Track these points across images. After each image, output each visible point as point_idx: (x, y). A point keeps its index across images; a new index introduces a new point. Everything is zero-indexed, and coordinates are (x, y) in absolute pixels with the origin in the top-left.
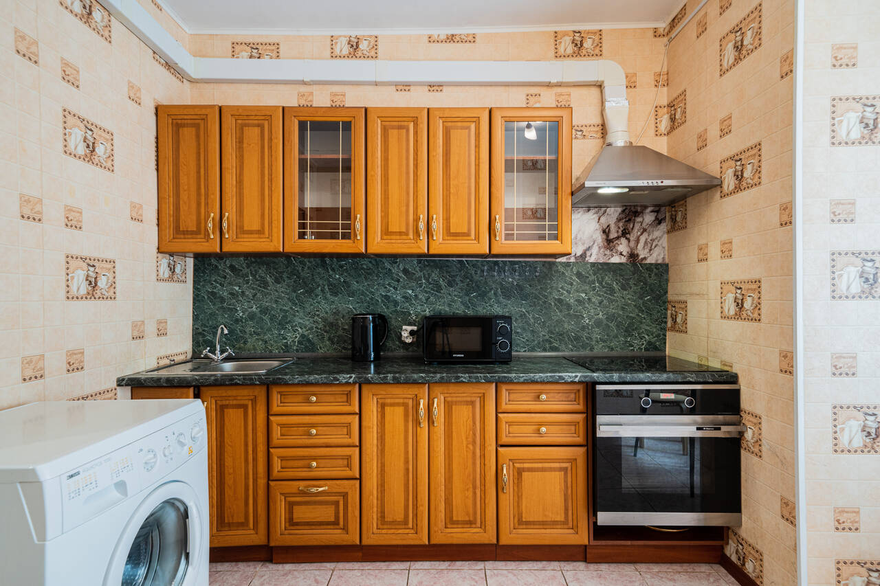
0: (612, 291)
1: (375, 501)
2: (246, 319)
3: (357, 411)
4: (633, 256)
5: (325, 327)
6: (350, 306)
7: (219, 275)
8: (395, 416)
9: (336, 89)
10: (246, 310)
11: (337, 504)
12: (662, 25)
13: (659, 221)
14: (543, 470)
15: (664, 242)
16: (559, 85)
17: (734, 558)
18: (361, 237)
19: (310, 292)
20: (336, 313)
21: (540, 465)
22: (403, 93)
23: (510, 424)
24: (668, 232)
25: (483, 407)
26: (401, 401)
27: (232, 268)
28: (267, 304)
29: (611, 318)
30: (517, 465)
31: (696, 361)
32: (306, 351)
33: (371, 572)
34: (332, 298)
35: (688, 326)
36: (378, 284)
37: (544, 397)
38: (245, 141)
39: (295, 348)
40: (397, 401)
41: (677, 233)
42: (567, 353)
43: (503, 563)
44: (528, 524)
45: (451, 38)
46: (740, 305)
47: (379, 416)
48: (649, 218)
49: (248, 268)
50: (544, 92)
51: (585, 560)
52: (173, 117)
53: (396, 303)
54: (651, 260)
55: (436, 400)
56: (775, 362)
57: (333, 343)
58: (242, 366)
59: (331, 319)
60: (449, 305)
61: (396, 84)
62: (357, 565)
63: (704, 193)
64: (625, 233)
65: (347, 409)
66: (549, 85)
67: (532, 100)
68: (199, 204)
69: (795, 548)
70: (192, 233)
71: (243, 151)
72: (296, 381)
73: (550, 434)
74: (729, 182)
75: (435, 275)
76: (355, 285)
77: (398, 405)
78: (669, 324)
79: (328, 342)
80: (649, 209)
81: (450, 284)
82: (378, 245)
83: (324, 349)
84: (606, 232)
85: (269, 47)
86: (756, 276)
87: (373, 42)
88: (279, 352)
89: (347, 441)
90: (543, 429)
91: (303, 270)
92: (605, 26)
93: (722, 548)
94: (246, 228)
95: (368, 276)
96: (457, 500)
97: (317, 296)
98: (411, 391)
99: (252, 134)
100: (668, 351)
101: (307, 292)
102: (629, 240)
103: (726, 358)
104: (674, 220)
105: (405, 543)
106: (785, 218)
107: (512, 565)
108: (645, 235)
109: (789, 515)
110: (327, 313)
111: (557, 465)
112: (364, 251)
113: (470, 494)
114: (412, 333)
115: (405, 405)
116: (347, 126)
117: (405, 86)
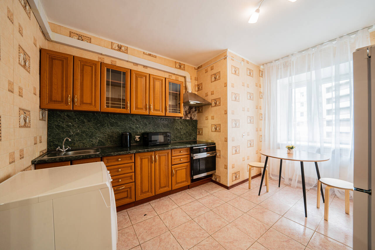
0: (187, 126)
1: (140, 187)
2: (74, 135)
3: (134, 161)
4: (191, 118)
5: (108, 137)
6: (118, 130)
7: (61, 118)
8: (146, 162)
9: (113, 59)
10: (75, 132)
11: (128, 191)
12: (196, 67)
13: (196, 110)
14: (181, 169)
15: (197, 115)
16: (176, 75)
17: (214, 180)
18: (129, 108)
19: (102, 125)
20: (113, 132)
21: (180, 168)
22: (135, 66)
23: (174, 159)
24: (197, 113)
25: (168, 156)
26: (147, 157)
27: (68, 116)
28: (84, 130)
29: (187, 132)
30: (176, 169)
31: (205, 141)
32: (101, 146)
33: (140, 208)
34: (111, 127)
35: (203, 134)
36: (127, 123)
37: (182, 151)
38: (84, 70)
39: (96, 145)
40: (146, 157)
41: (200, 113)
42: (178, 141)
43: (172, 195)
44: (178, 183)
45: (150, 55)
46: (216, 129)
47: (141, 162)
48: (194, 109)
49: (75, 116)
50: (173, 75)
51: (189, 188)
52: (50, 55)
53: (133, 129)
54: (194, 119)
55: (157, 156)
56: (224, 139)
57: (111, 142)
58: (77, 152)
59: (111, 134)
60: (149, 130)
61: (134, 63)
62: (133, 208)
63: (207, 106)
64: (190, 113)
65: (131, 161)
66: (174, 74)
67: (170, 77)
68: (62, 91)
69: (227, 173)
70: (59, 102)
71: (83, 74)
72: (116, 154)
73: (183, 160)
74: (213, 104)
75: (145, 121)
76: (119, 123)
77: (146, 158)
78: (198, 133)
79: (109, 142)
80: (194, 108)
81: (149, 124)
82: (134, 111)
83: (108, 144)
84: (186, 112)
85: (87, 38)
86: (219, 123)
87: (126, 48)
88: (90, 147)
89: (131, 171)
90: (182, 159)
91: (100, 118)
92: (186, 64)
93: (211, 178)
94: (84, 102)
95: (124, 121)
96: (162, 181)
97: (105, 127)
98: (150, 154)
99: (88, 69)
100: (198, 139)
101: (101, 125)
102: (190, 114)
103: (213, 140)
104: (199, 110)
105: (149, 196)
106: (226, 113)
107: (174, 194)
108: (193, 113)
109: (226, 167)
110: (109, 132)
111: (184, 168)
112: (129, 113)
113: (165, 179)
114: (139, 138)
115: (148, 158)
116: (124, 74)
117: (137, 64)
